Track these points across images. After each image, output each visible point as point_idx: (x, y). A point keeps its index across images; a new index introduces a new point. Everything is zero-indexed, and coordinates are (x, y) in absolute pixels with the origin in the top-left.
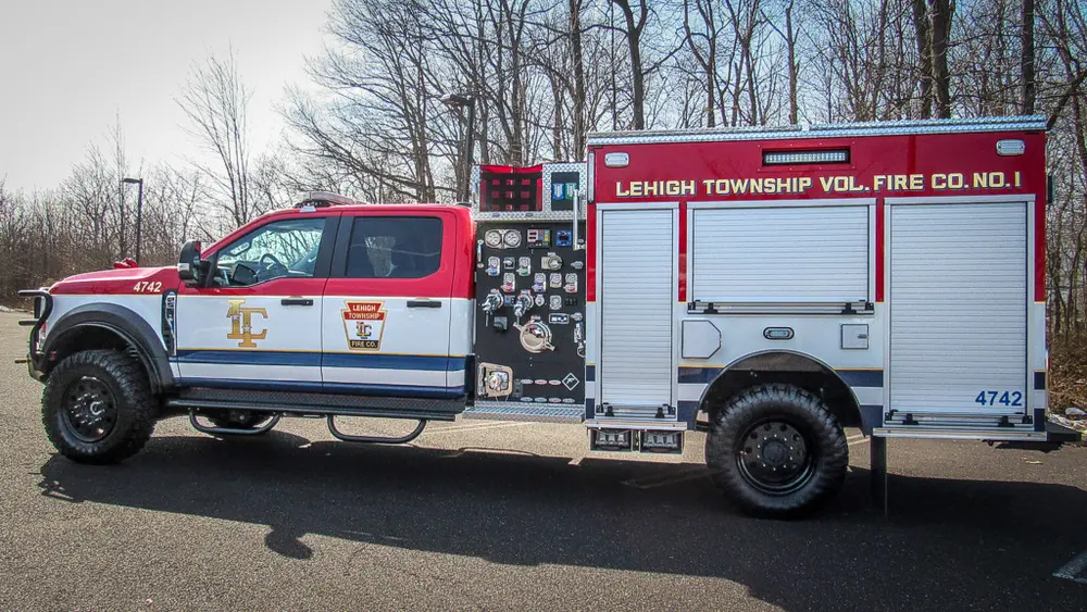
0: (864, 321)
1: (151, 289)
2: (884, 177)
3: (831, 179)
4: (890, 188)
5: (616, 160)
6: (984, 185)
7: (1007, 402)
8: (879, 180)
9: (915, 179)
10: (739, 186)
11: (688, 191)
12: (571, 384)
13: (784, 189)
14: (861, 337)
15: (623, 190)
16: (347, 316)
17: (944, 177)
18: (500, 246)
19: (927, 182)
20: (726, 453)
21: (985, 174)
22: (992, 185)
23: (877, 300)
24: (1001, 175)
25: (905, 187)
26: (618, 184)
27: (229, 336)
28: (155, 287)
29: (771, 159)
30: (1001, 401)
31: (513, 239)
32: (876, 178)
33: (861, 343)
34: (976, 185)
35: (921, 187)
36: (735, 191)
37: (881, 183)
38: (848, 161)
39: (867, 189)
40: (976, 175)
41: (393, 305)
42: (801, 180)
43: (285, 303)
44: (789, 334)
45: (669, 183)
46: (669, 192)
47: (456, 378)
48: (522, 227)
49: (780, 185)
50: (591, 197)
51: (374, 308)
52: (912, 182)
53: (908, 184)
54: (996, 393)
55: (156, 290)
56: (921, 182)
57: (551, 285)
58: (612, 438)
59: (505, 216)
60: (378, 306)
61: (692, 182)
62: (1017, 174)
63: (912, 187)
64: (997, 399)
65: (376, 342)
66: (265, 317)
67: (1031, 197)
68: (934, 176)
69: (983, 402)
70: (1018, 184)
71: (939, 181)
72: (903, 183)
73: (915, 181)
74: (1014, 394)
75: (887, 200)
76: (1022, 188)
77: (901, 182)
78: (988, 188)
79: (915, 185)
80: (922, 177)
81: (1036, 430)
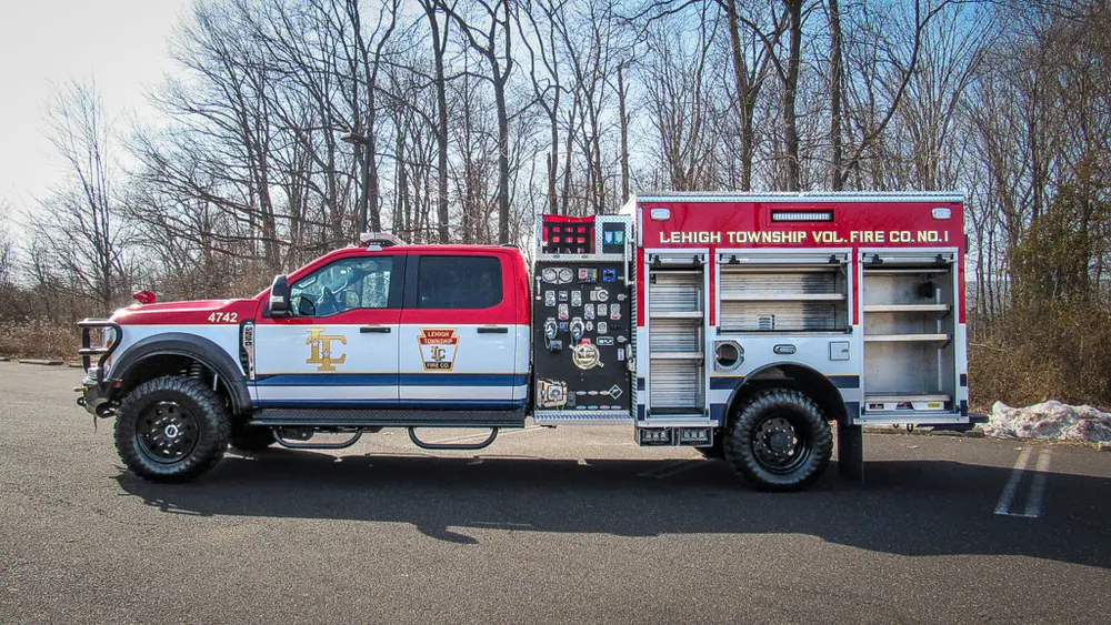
0: (847, 339)
1: (227, 320)
2: (858, 232)
3: (820, 233)
4: (861, 240)
5: (661, 214)
6: (925, 240)
8: (854, 235)
9: (879, 234)
10: (754, 237)
11: (716, 240)
12: (615, 394)
13: (787, 240)
14: (844, 351)
15: (666, 238)
16: (422, 341)
17: (897, 233)
18: (555, 282)
19: (887, 237)
20: (744, 443)
21: (925, 232)
22: (930, 240)
23: (854, 324)
24: (936, 233)
26: (662, 233)
27: (308, 361)
28: (231, 317)
29: (777, 217)
31: (567, 276)
32: (852, 233)
33: (845, 355)
34: (919, 240)
35: (883, 241)
36: (751, 240)
37: (856, 237)
38: (832, 220)
39: (846, 241)
40: (919, 233)
41: (465, 331)
42: (799, 233)
43: (363, 331)
44: (792, 350)
45: (701, 234)
46: (701, 241)
47: (520, 393)
48: (574, 266)
49: (784, 237)
50: (640, 244)
51: (447, 334)
52: (877, 237)
53: (874, 238)
55: (232, 320)
56: (882, 237)
57: (599, 314)
58: (656, 436)
59: (564, 257)
60: (451, 332)
61: (719, 233)
62: (946, 232)
63: (877, 240)
65: (450, 364)
66: (345, 343)
67: (956, 250)
68: (891, 233)
70: (946, 240)
71: (895, 236)
72: (871, 237)
73: (879, 236)
75: (860, 249)
76: (949, 243)
77: (869, 237)
78: (927, 242)
79: (879, 239)
80: (883, 233)
81: (961, 416)
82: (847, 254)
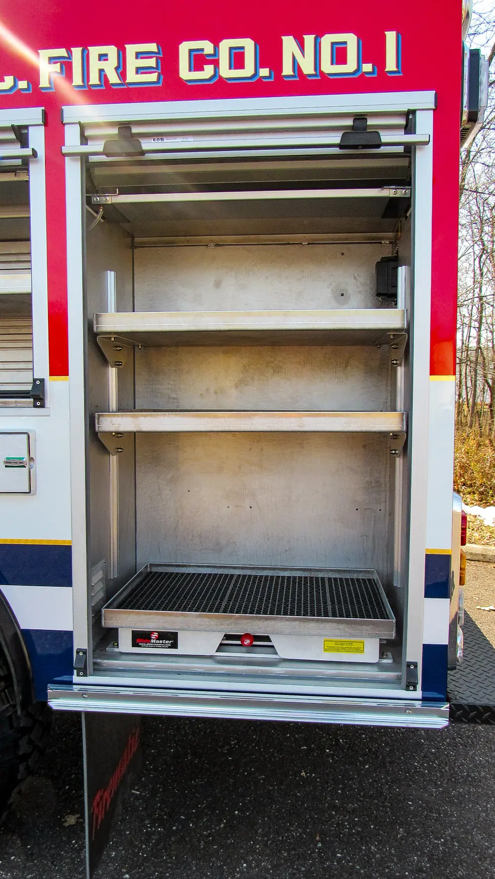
2: (62, 52)
4: (77, 80)
6: (308, 68)
8: (51, 60)
9: (138, 55)
14: (10, 463)
17: (207, 47)
19: (169, 63)
21: (309, 39)
22: (328, 67)
23: (53, 373)
24: (351, 40)
25: (114, 78)
32: (44, 55)
33: (17, 479)
34: (287, 70)
35: (153, 77)
37: (56, 68)
39: (23, 84)
40: (289, 43)
52: (132, 63)
53: (122, 69)
56: (152, 62)
62: (391, 37)
63: (132, 77)
67: (425, 99)
68: (185, 48)
70: (391, 65)
71: (198, 61)
72: (110, 67)
73: (139, 61)
76: (401, 75)
77: (103, 65)
78: (318, 76)
79: (138, 70)
80: (156, 50)
81: (424, 699)
82: (26, 127)
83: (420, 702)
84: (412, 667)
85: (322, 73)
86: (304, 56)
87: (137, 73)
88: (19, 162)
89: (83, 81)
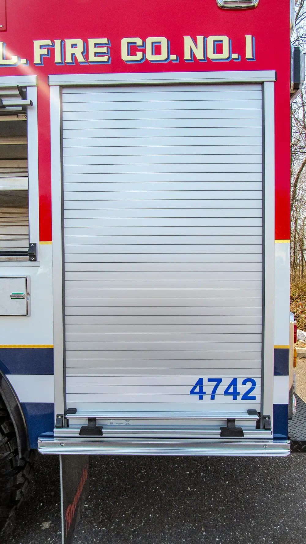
2: (48, 42)
4: (58, 59)
6: (199, 55)
7: (235, 394)
8: (41, 47)
9: (96, 45)
17: (138, 41)
19: (115, 51)
21: (200, 39)
22: (211, 55)
23: (42, 239)
24: (225, 40)
25: (81, 59)
30: (226, 393)
32: (37, 43)
34: (187, 56)
35: (105, 59)
37: (45, 51)
40: (188, 41)
52: (92, 50)
53: (85, 53)
54: (219, 381)
56: (104, 50)
62: (249, 39)
63: (92, 58)
64: (221, 389)
67: (269, 75)
68: (124, 42)
69: (201, 394)
70: (249, 54)
71: (133, 50)
72: (78, 52)
73: (96, 49)
74: (244, 383)
76: (255, 61)
77: (74, 50)
78: (205, 60)
79: (96, 54)
80: (107, 43)
81: (275, 438)
82: (26, 87)
83: (272, 440)
84: (267, 419)
85: (208, 59)
86: (197, 48)
87: (95, 56)
88: (20, 108)
89: (62, 60)
